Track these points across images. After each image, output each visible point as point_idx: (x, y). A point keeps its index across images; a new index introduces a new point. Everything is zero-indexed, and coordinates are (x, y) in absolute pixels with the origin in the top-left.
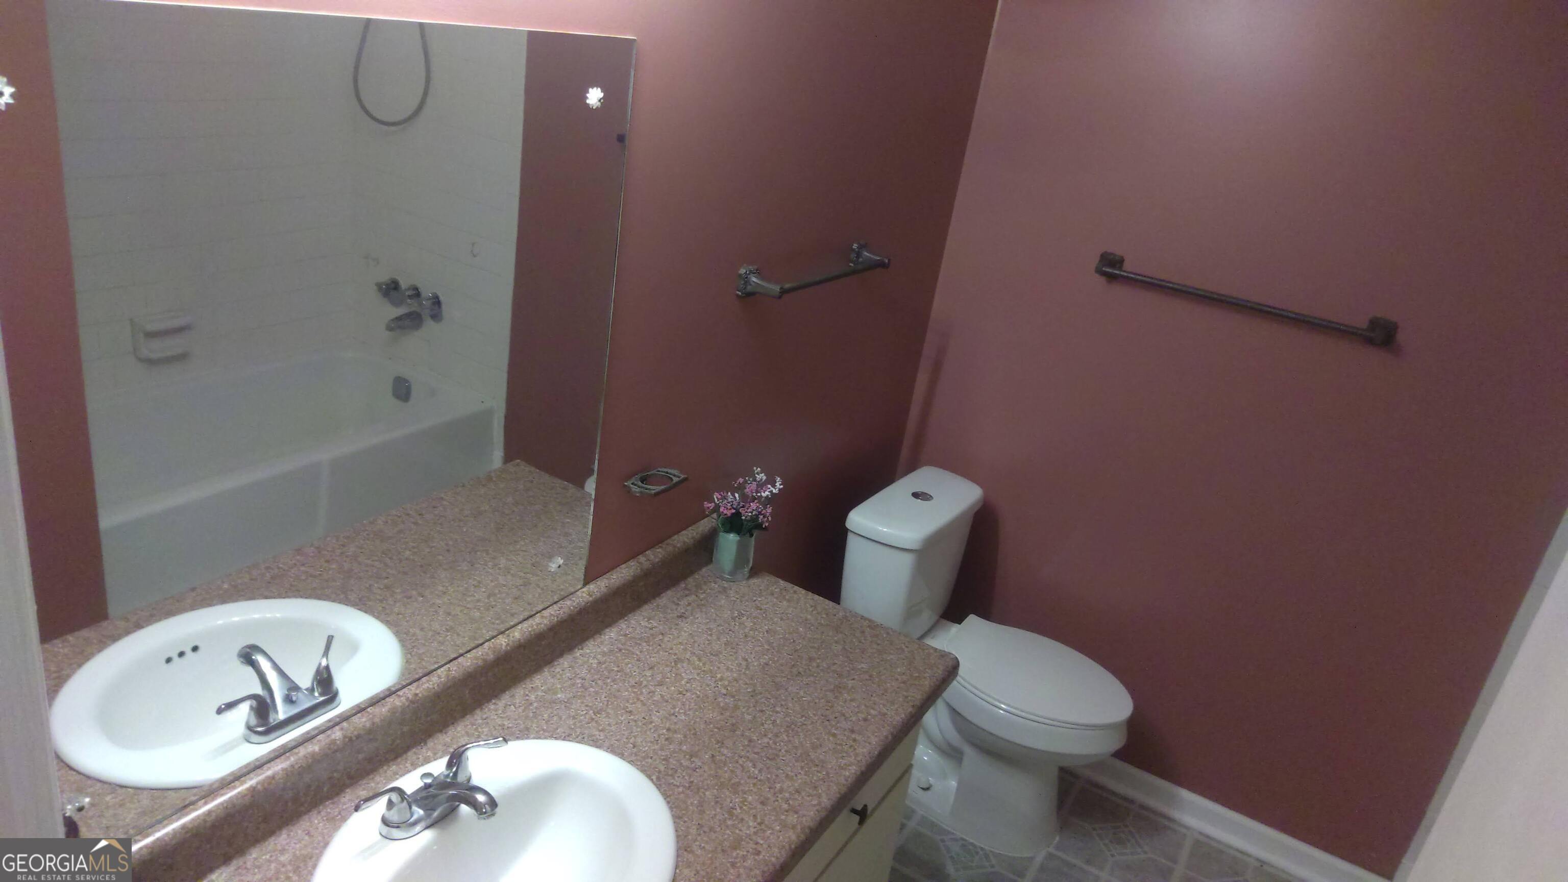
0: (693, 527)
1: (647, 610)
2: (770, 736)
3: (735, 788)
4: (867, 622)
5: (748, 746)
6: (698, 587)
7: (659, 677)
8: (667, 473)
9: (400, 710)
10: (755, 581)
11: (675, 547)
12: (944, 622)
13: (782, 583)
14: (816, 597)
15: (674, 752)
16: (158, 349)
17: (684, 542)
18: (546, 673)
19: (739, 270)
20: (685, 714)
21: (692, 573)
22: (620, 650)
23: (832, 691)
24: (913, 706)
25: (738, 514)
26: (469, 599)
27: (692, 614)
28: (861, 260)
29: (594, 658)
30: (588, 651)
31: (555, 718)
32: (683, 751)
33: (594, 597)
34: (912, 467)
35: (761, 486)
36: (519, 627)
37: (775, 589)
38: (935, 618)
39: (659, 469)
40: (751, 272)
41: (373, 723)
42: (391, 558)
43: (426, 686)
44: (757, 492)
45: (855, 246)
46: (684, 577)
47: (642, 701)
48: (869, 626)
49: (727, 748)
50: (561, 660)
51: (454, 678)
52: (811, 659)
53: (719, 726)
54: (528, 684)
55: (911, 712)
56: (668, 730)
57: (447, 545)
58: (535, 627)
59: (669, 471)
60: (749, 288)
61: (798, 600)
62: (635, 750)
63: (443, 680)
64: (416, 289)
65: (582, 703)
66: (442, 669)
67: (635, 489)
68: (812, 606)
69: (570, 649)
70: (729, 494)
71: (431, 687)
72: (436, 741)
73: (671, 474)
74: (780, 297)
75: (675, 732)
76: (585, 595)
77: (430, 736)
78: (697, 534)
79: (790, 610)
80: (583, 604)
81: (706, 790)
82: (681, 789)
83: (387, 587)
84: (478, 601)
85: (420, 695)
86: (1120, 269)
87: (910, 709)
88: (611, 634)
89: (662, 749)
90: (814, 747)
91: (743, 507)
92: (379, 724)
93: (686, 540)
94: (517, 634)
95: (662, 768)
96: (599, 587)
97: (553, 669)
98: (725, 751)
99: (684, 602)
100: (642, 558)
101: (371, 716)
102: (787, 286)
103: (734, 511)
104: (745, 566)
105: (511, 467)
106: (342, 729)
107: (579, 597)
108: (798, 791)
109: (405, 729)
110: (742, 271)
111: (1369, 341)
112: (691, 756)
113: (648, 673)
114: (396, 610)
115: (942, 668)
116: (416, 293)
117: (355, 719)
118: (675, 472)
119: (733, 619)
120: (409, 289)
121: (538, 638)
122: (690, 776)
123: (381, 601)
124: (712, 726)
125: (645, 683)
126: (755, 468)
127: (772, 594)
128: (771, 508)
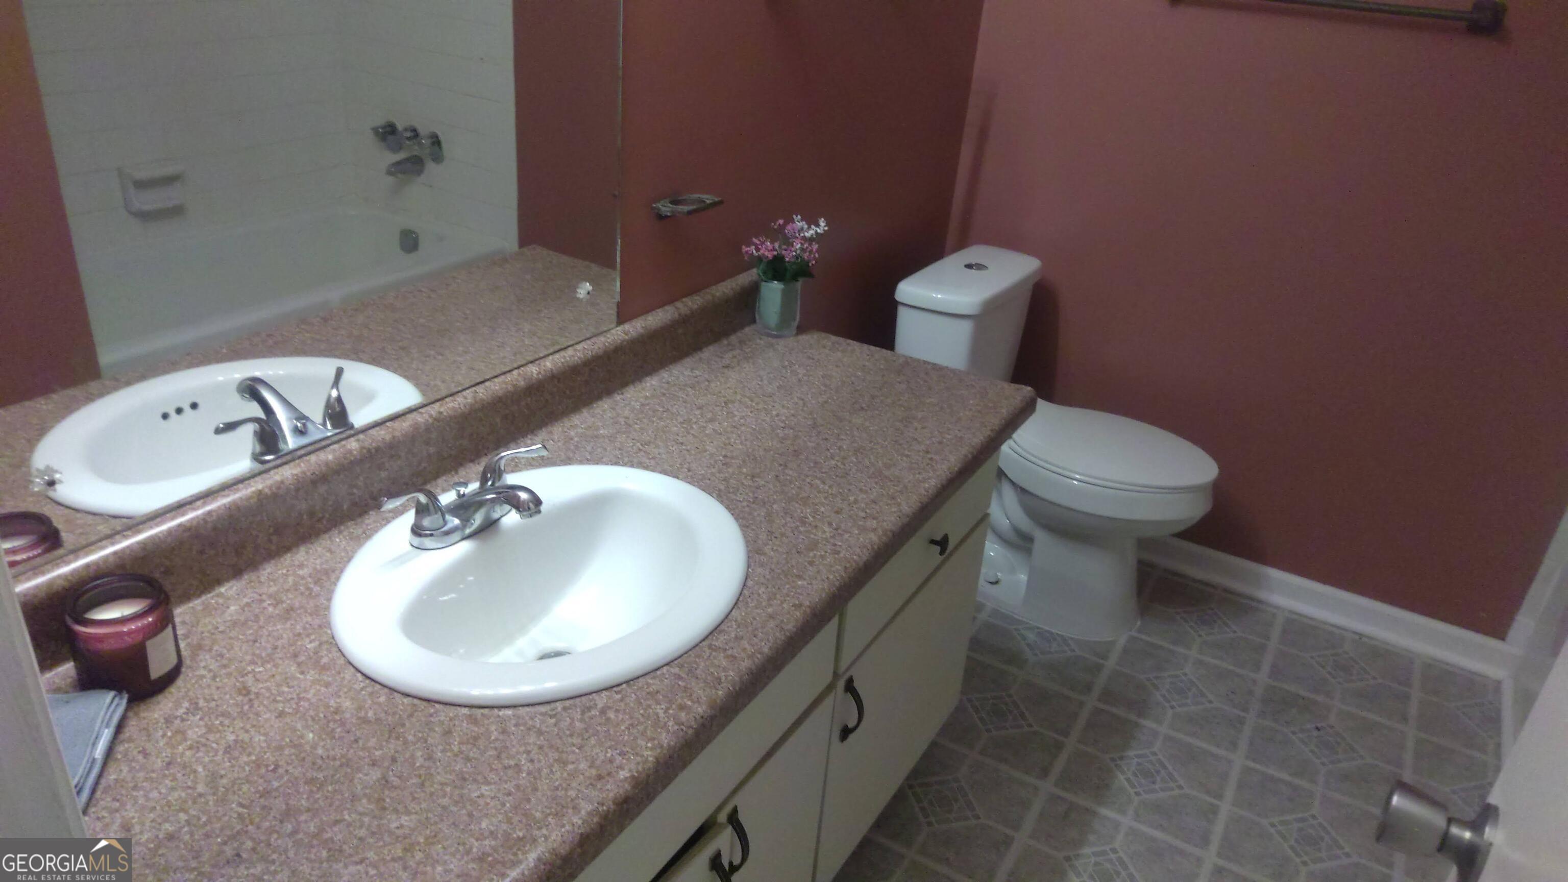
0: (732, 280)
1: (688, 362)
2: (837, 458)
3: (805, 501)
5: (814, 467)
6: (742, 342)
7: (709, 415)
8: (699, 198)
9: (423, 427)
10: (804, 338)
11: (714, 296)
13: (834, 338)
14: (873, 348)
15: (733, 473)
16: (151, 200)
17: (724, 293)
18: (585, 413)
20: (741, 443)
21: (734, 331)
22: (664, 394)
23: (901, 421)
24: (992, 430)
25: (780, 258)
26: (492, 357)
27: (739, 365)
29: (636, 401)
30: (629, 396)
31: (599, 450)
32: (744, 474)
33: (630, 336)
34: (962, 244)
36: (551, 357)
37: (827, 342)
39: (690, 195)
41: (394, 437)
42: (405, 325)
43: (451, 405)
44: (800, 231)
46: (726, 334)
47: (693, 434)
49: (791, 469)
50: (600, 403)
51: (482, 400)
52: (873, 397)
53: (780, 452)
54: (567, 422)
55: (989, 436)
56: (725, 456)
57: (465, 314)
58: (568, 359)
59: (702, 196)
61: (853, 350)
62: (690, 473)
63: (469, 401)
64: (414, 130)
65: (628, 437)
66: (467, 391)
67: (664, 209)
68: (868, 355)
69: (608, 392)
71: (457, 406)
72: (468, 471)
73: (703, 199)
75: (732, 458)
76: (619, 333)
77: (461, 465)
78: (737, 285)
79: (845, 360)
80: (619, 341)
81: (773, 504)
82: (745, 504)
83: (403, 348)
84: (504, 357)
85: (445, 414)
87: (989, 433)
88: (652, 383)
89: (720, 472)
90: (888, 467)
91: (785, 248)
92: (401, 439)
93: (725, 290)
94: (548, 364)
95: (722, 487)
96: (635, 328)
97: (591, 411)
98: (791, 472)
99: (730, 355)
100: (679, 304)
101: (390, 430)
103: (775, 256)
104: (793, 320)
105: (525, 250)
106: (358, 440)
107: (613, 335)
108: (874, 502)
109: (432, 450)
112: (753, 477)
113: (698, 412)
114: (414, 366)
115: (1019, 398)
116: (415, 134)
117: (373, 432)
118: (708, 197)
119: (785, 367)
120: (406, 130)
121: (572, 372)
122: (754, 493)
123: (397, 359)
124: (772, 452)
125: (694, 420)
126: (794, 216)
127: (824, 347)
128: (817, 245)
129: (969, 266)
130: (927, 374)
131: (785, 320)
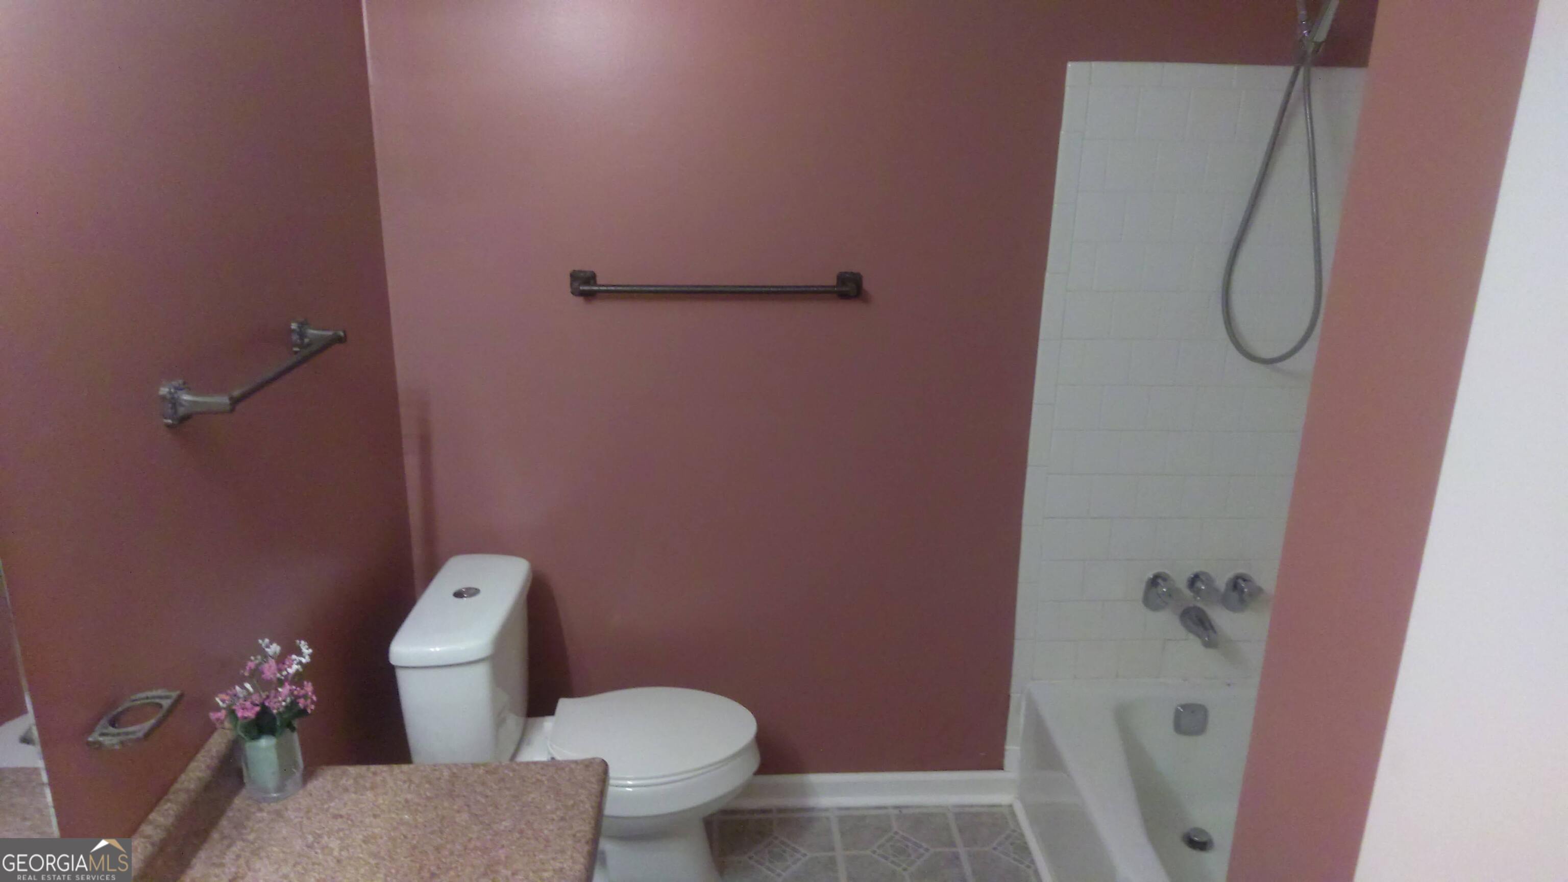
0: (203, 753)
4: (482, 767)
6: (238, 827)
8: (147, 698)
10: (315, 785)
11: (188, 791)
12: (532, 720)
13: (353, 770)
17: (199, 779)
19: (158, 390)
21: (223, 812)
24: (585, 843)
25: (264, 711)
27: (247, 868)
28: (306, 340)
35: (281, 660)
37: (346, 781)
38: (522, 720)
39: (133, 697)
40: (177, 389)
44: (280, 670)
45: (294, 326)
46: (214, 823)
48: (487, 772)
52: (438, 850)
59: (149, 694)
60: (181, 411)
61: (384, 781)
67: (106, 741)
68: (405, 782)
70: (238, 688)
73: (154, 697)
74: (232, 410)
78: (211, 759)
79: (380, 800)
86: (595, 284)
87: (584, 849)
91: (268, 697)
93: (200, 774)
99: (228, 857)
102: (236, 393)
103: (258, 709)
104: (294, 770)
110: (164, 391)
111: (844, 296)
115: (593, 780)
118: (160, 692)
119: (311, 846)
126: (260, 641)
127: (346, 790)
128: (310, 684)
129: (459, 594)
130: (483, 784)
131: (285, 770)
